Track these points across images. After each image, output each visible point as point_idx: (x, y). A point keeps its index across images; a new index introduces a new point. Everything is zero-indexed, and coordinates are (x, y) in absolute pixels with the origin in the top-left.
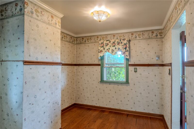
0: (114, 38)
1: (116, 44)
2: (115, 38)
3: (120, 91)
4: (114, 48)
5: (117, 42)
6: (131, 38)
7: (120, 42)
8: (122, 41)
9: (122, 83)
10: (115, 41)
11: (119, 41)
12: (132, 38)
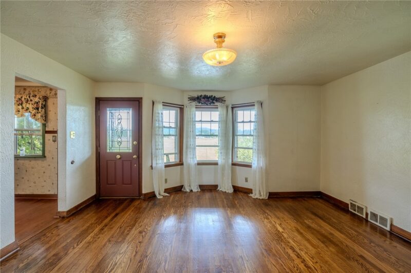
0: (24, 93)
1: (24, 102)
2: (27, 92)
3: (33, 168)
4: (20, 107)
5: (25, 99)
6: (49, 95)
7: (29, 100)
8: (32, 98)
9: (35, 157)
10: (22, 97)
11: (28, 97)
12: (51, 94)
